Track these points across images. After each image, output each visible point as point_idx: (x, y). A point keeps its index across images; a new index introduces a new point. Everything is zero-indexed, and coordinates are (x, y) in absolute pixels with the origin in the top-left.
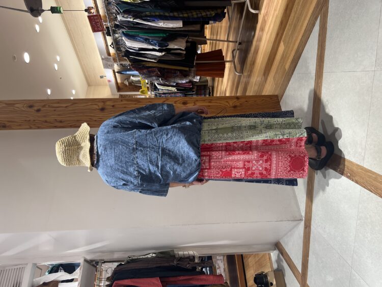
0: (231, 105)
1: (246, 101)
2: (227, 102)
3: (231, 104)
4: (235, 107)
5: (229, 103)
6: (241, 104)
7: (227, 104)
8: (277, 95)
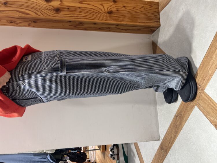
0: (106, 10)
1: (124, 7)
2: (101, 5)
3: (106, 8)
4: (110, 13)
5: (103, 7)
6: (117, 10)
7: (101, 7)
8: (158, 3)
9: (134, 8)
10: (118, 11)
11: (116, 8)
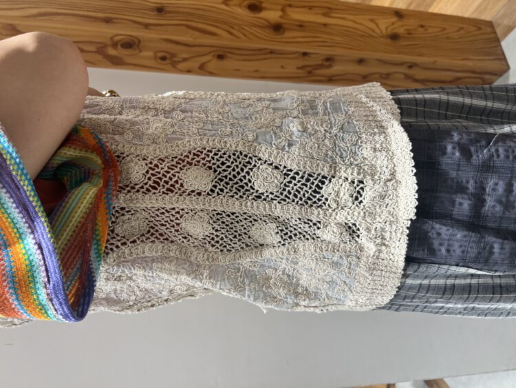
0: (384, 31)
1: (422, 26)
2: (372, 20)
3: (383, 27)
4: (394, 37)
5: (377, 25)
7: (373, 26)
8: (491, 22)
9: (444, 29)
10: (409, 34)
11: (406, 28)
